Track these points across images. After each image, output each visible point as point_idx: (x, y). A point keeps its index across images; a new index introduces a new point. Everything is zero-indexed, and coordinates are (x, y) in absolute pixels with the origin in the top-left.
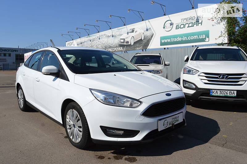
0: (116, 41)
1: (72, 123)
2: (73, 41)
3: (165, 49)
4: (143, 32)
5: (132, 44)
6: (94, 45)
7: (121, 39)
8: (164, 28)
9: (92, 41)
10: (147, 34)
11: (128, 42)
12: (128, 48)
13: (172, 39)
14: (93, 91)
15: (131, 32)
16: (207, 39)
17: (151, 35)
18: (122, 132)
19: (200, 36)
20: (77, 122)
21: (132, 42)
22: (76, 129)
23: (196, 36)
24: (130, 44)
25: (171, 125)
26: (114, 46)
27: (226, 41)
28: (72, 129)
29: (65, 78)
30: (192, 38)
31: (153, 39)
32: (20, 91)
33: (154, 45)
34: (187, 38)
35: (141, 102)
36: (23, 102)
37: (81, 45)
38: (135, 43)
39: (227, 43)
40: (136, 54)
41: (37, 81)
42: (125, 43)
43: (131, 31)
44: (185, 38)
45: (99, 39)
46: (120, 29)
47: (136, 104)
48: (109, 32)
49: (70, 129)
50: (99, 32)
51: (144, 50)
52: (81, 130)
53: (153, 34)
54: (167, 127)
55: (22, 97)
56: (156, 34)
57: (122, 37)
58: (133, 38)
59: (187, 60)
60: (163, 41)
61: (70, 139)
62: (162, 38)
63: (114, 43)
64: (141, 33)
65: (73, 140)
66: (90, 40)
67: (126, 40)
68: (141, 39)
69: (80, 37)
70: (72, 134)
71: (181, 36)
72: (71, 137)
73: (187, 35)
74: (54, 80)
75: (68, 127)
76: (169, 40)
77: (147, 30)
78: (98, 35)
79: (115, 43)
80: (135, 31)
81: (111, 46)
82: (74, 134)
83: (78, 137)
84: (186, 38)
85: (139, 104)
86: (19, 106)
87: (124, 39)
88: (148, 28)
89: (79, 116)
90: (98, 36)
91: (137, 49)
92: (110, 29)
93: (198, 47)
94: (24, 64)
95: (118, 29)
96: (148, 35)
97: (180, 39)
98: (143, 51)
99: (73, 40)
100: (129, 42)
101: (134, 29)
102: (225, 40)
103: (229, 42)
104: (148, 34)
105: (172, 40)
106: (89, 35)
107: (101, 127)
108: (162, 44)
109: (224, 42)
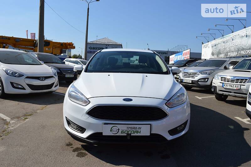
0: (249, 42)
2: (208, 43)
6: (227, 46)
9: (226, 43)
25: (125, 134)
26: (248, 48)
37: (215, 47)
48: (243, 32)
50: (233, 32)
63: (247, 45)
66: (224, 42)
69: (215, 39)
81: (244, 47)
90: (232, 36)
92: (245, 28)
106: (223, 36)
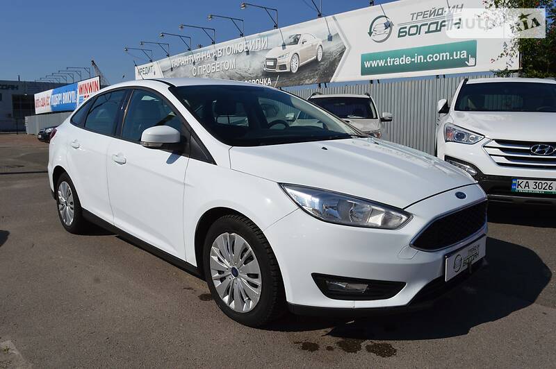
0: (256, 64)
1: (226, 265)
2: (151, 64)
3: (371, 82)
4: (321, 43)
5: (294, 72)
6: (202, 72)
7: (267, 59)
8: (370, 34)
9: (200, 64)
10: (330, 48)
11: (284, 67)
12: (285, 79)
13: (389, 60)
14: (289, 190)
15: (291, 44)
16: (472, 61)
17: (340, 50)
18: (363, 287)
19: (455, 53)
20: (245, 264)
21: (294, 66)
22: (241, 282)
23: (445, 54)
24: (288, 70)
25: (466, 267)
26: (252, 76)
27: (516, 65)
28: (227, 281)
29: (204, 156)
30: (436, 57)
31: (345, 60)
32: (64, 186)
33: (348, 73)
34: (425, 58)
35: (408, 215)
36: (73, 211)
37: (171, 73)
38: (301, 69)
39: (516, 71)
40: (313, 95)
41: (119, 163)
42: (278, 68)
43: (292, 40)
44: (419, 57)
45: (216, 58)
46: (264, 36)
47: (397, 218)
48: (238, 44)
49: (222, 280)
50: (213, 43)
51: (323, 85)
52: (258, 282)
53: (345, 48)
54: (460, 271)
55: (71, 199)
56: (350, 47)
57: (270, 55)
58: (296, 56)
59: (446, 109)
60: (367, 65)
61: (223, 302)
62: (365, 58)
63: (251, 69)
64: (316, 45)
65: (232, 305)
66: (194, 63)
67: (280, 62)
68: (316, 61)
69: (168, 56)
70: (229, 291)
71: (410, 53)
72: (226, 299)
73: (425, 51)
74: (170, 161)
75: (215, 275)
76: (382, 63)
77: (330, 38)
78: (211, 49)
79: (254, 69)
80: (301, 41)
81: (244, 74)
82: (236, 292)
83: (246, 299)
84: (422, 57)
85: (404, 220)
86: (62, 221)
87: (275, 60)
88: (333, 34)
89: (250, 249)
90: (213, 51)
91: (307, 82)
92: (242, 35)
93: (466, 80)
94: (71, 120)
95: (261, 37)
96: (332, 50)
97: (408, 60)
98: (320, 86)
99: (151, 61)
100: (288, 67)
101: (298, 37)
102: (512, 62)
103: (521, 68)
104: (333, 47)
105: (390, 62)
106: (189, 50)
107: (315, 276)
108: (365, 71)
109: (509, 69)
